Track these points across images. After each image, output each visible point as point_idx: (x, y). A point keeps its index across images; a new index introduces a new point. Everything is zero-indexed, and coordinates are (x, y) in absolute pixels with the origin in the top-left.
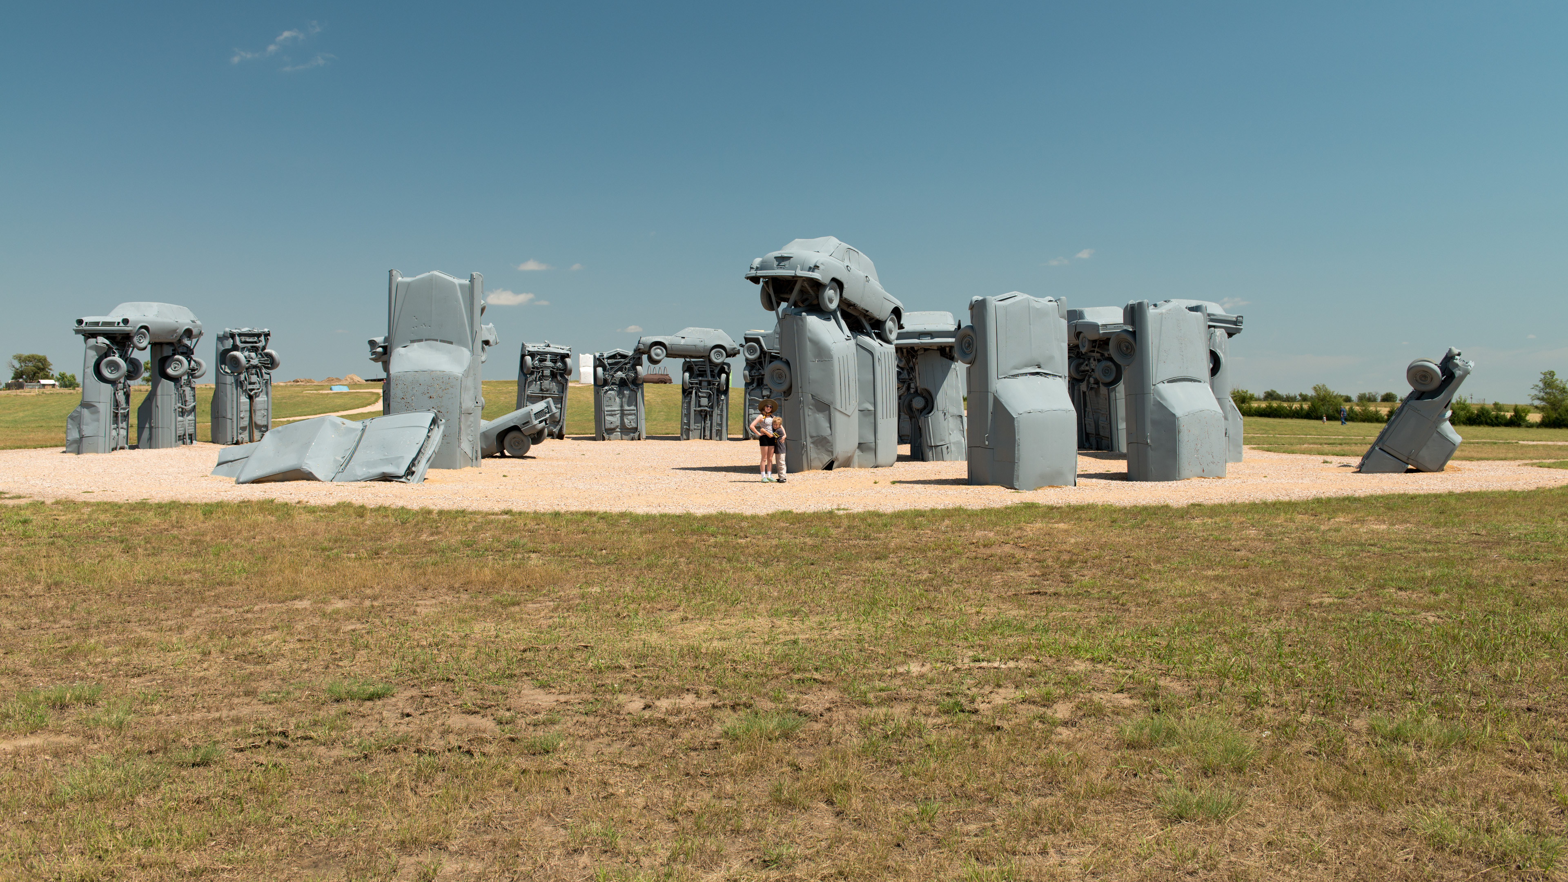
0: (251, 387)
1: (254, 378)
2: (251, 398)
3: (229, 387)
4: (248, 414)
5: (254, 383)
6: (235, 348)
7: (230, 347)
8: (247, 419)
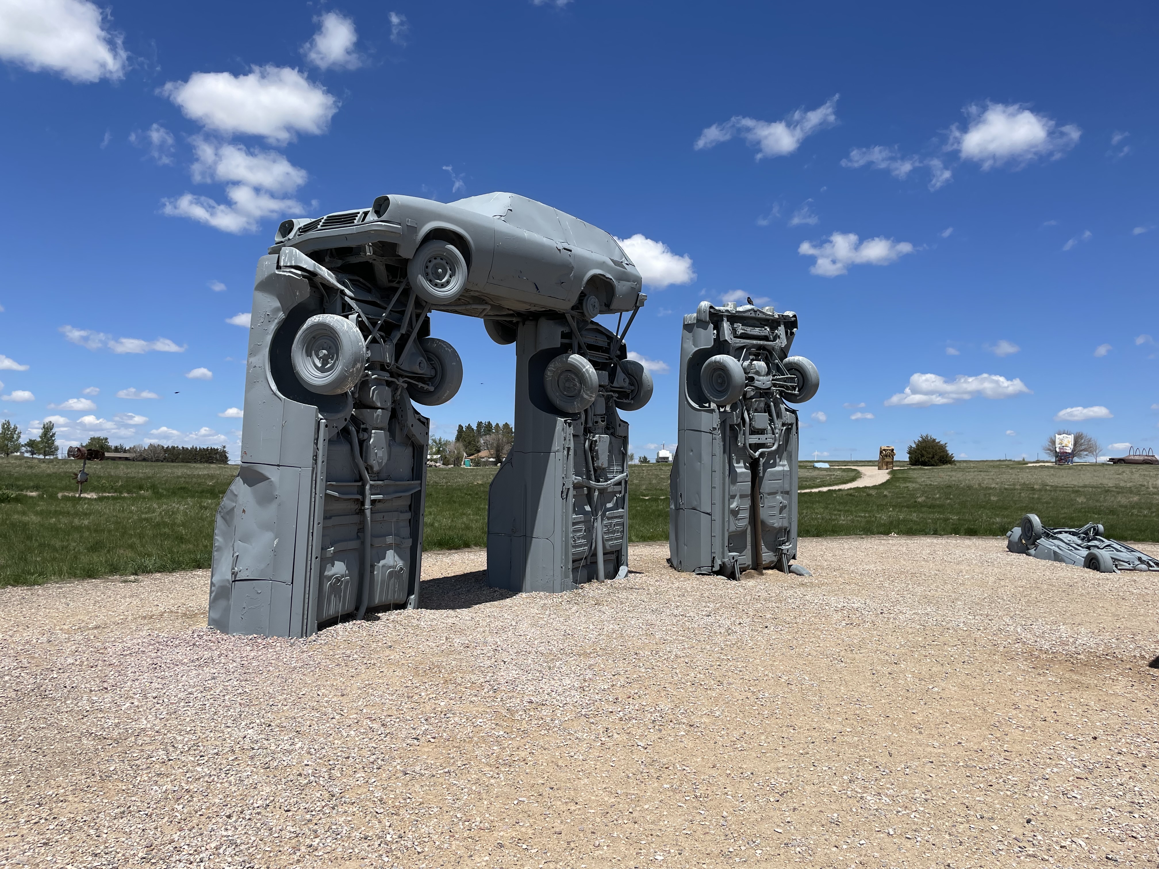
0: (754, 439)
1: (761, 420)
2: (754, 465)
3: (706, 438)
4: (747, 504)
5: (762, 432)
6: (721, 347)
7: (710, 344)
8: (745, 514)
